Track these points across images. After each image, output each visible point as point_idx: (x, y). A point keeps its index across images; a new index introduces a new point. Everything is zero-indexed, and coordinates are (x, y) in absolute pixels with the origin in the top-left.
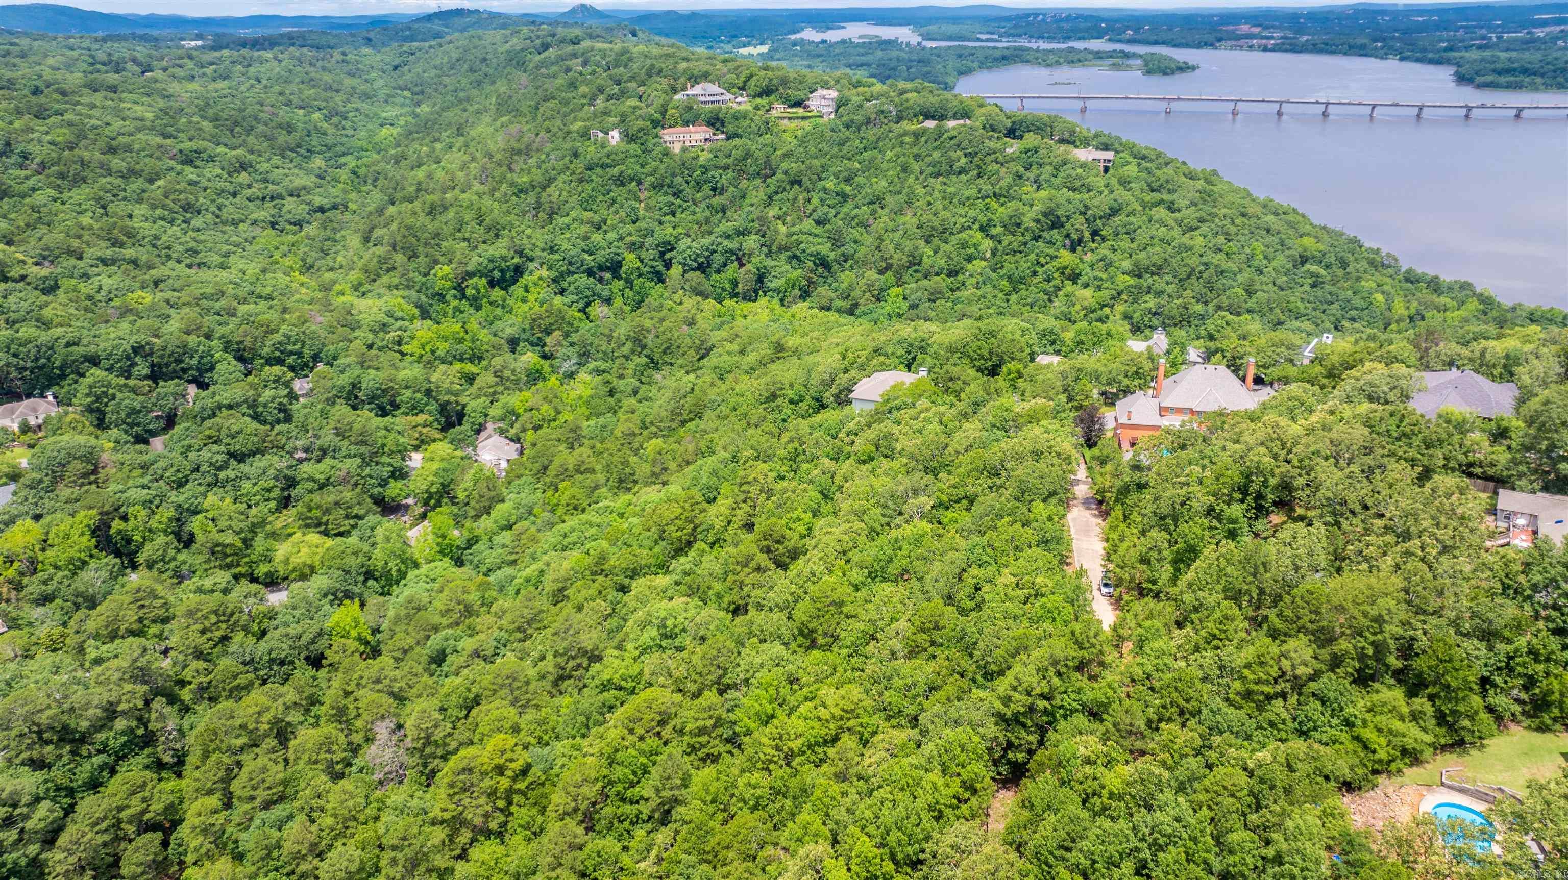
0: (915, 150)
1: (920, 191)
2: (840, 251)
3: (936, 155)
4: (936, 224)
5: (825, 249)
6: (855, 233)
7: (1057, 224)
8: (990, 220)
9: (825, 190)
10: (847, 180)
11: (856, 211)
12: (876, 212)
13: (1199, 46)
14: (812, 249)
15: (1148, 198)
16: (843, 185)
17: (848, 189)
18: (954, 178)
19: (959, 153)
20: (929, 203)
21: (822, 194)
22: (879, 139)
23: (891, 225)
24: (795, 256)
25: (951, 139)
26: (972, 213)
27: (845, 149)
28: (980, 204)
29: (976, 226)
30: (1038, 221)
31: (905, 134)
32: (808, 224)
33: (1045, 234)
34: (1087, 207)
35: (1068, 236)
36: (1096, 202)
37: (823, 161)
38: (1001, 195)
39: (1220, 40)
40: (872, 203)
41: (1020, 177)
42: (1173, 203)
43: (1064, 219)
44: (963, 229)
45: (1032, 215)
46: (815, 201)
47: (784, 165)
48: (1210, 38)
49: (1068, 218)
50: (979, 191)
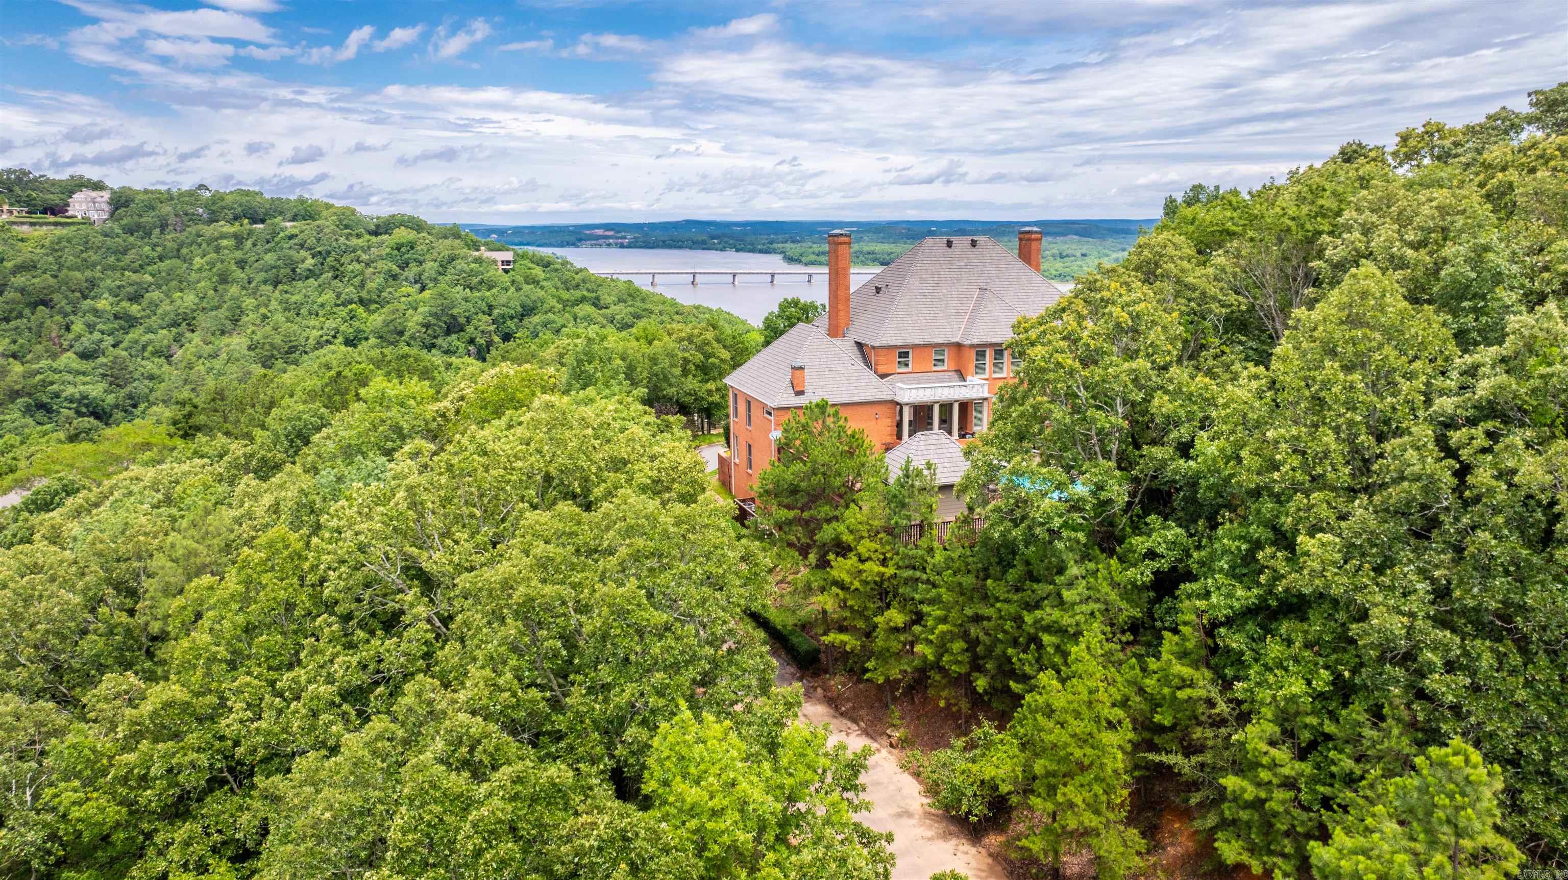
0: (238, 254)
1: (249, 302)
2: (123, 392)
3: (270, 258)
4: (278, 340)
5: (96, 390)
6: (150, 366)
7: (453, 327)
8: (359, 331)
9: (96, 312)
10: (135, 298)
11: (151, 336)
12: (181, 335)
13: (562, 246)
14: (70, 390)
15: (565, 295)
16: (125, 304)
17: (135, 309)
18: (300, 284)
19: (303, 253)
20: (265, 317)
21: (90, 318)
22: (181, 246)
23: (208, 349)
24: (41, 406)
25: (291, 237)
26: (331, 324)
27: (127, 259)
28: (343, 312)
29: (340, 339)
30: (427, 326)
31: (223, 236)
32: (69, 359)
33: (439, 341)
34: (491, 307)
35: (472, 341)
36: (503, 299)
37: (89, 273)
38: (371, 301)
39: (580, 240)
40: (175, 324)
41: (395, 277)
42: (598, 298)
43: (462, 320)
44: (319, 345)
45: (418, 318)
46: (78, 327)
47: (20, 280)
48: (572, 239)
49: (468, 320)
50: (338, 296)
